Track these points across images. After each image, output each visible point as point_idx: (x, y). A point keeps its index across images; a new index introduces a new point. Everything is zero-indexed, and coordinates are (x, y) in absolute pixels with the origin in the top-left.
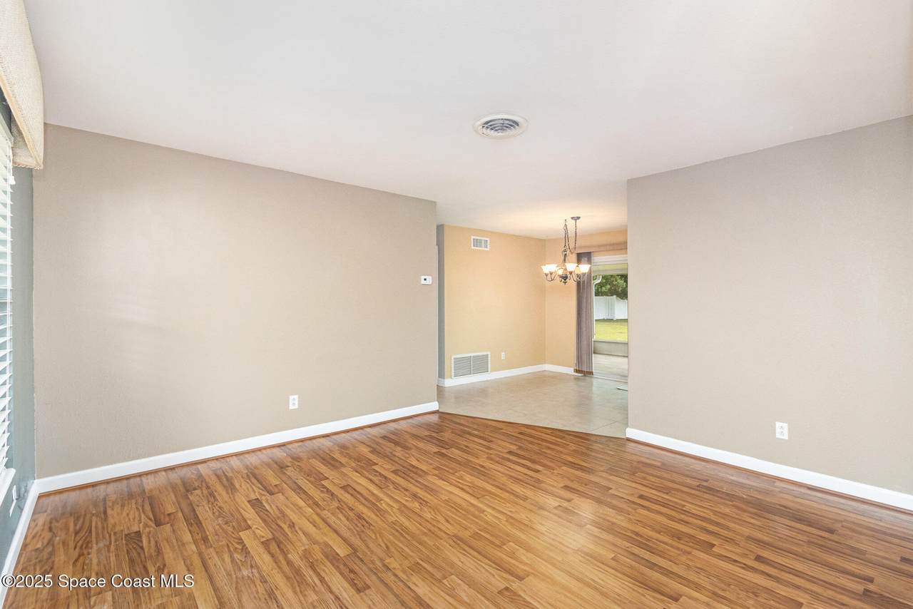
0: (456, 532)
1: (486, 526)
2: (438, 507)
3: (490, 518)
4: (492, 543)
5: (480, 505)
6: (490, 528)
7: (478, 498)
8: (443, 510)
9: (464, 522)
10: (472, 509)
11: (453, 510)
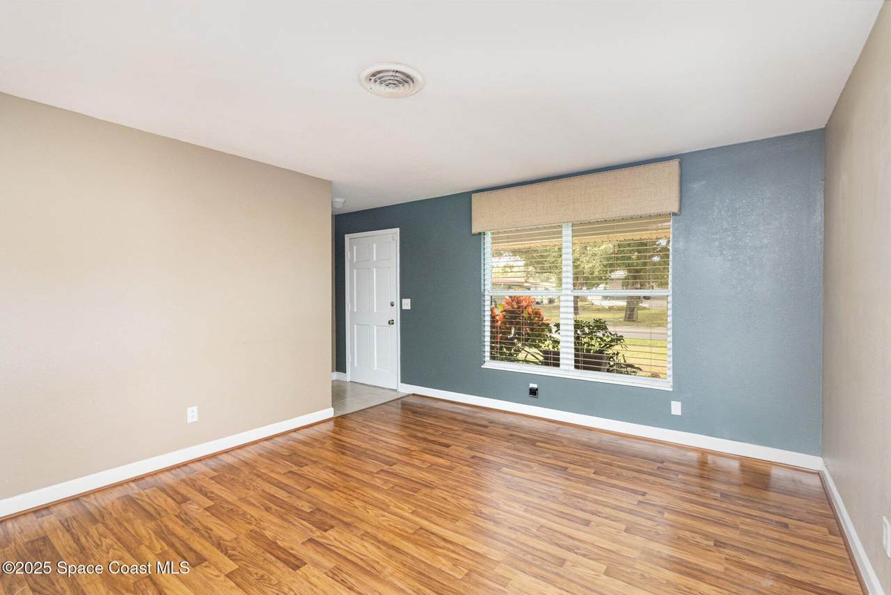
0: (434, 492)
1: (408, 499)
2: (461, 512)
3: (406, 507)
4: (401, 487)
5: (418, 519)
6: (404, 498)
7: (421, 528)
8: (456, 509)
9: (429, 500)
10: (425, 513)
11: (445, 510)
